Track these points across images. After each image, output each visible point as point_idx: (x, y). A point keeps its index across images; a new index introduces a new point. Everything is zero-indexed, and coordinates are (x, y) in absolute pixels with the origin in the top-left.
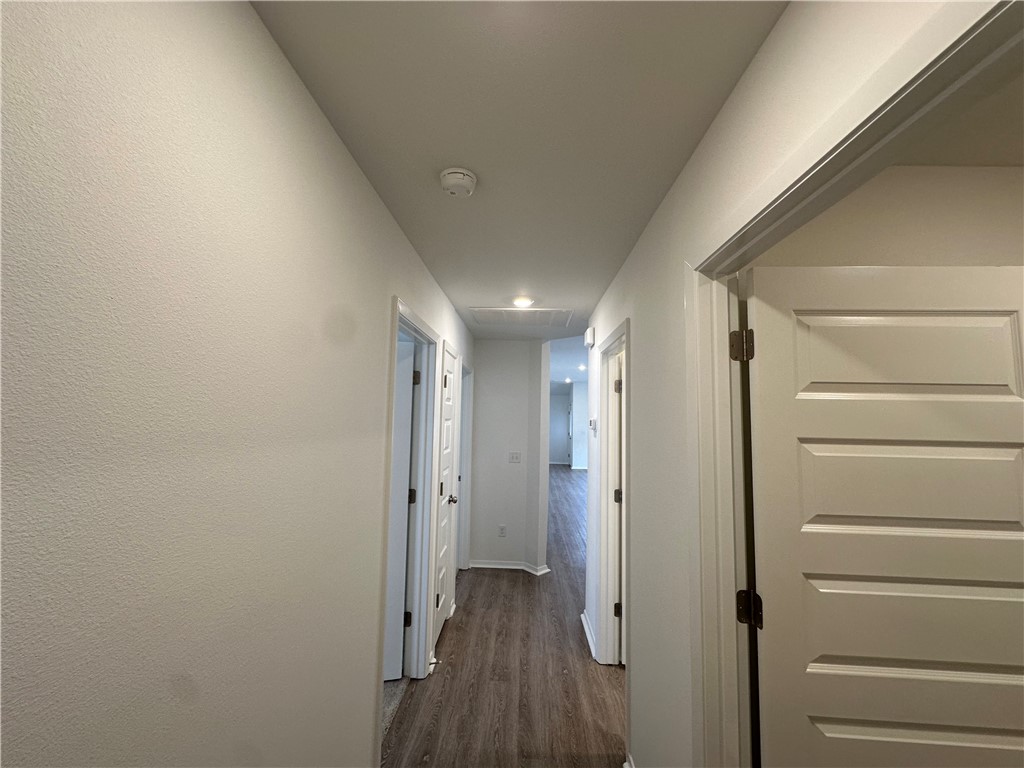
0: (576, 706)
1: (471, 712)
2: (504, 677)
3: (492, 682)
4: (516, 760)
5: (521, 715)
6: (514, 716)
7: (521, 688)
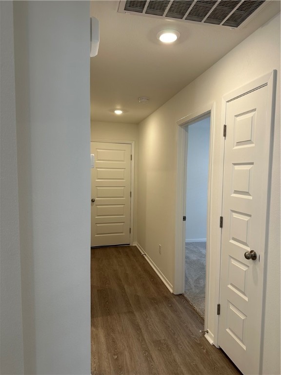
0: (107, 335)
1: (164, 322)
2: (158, 343)
3: (163, 338)
4: (134, 311)
5: (138, 326)
6: (141, 325)
7: (144, 339)
